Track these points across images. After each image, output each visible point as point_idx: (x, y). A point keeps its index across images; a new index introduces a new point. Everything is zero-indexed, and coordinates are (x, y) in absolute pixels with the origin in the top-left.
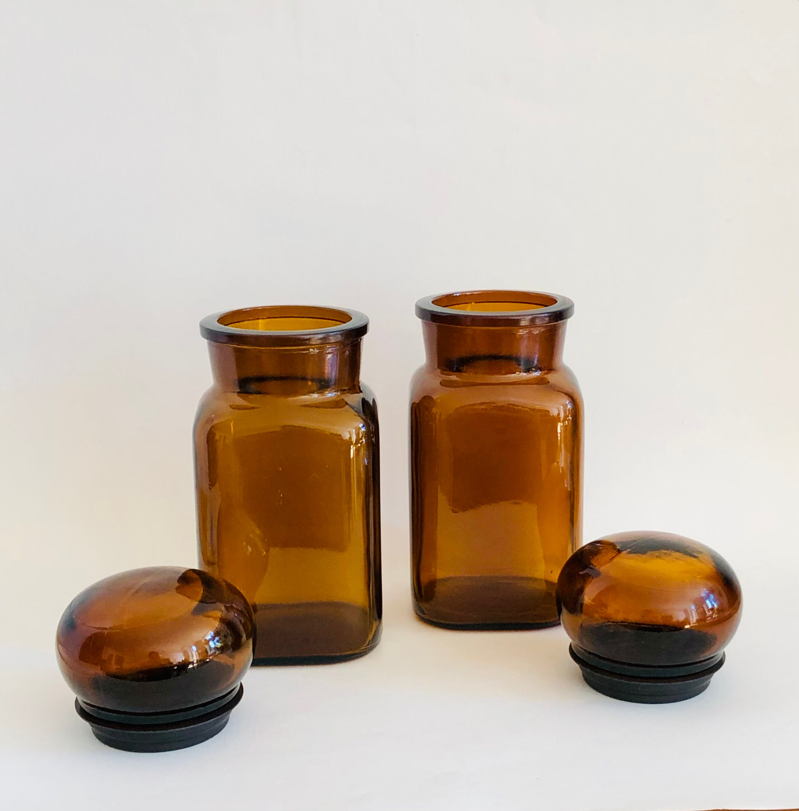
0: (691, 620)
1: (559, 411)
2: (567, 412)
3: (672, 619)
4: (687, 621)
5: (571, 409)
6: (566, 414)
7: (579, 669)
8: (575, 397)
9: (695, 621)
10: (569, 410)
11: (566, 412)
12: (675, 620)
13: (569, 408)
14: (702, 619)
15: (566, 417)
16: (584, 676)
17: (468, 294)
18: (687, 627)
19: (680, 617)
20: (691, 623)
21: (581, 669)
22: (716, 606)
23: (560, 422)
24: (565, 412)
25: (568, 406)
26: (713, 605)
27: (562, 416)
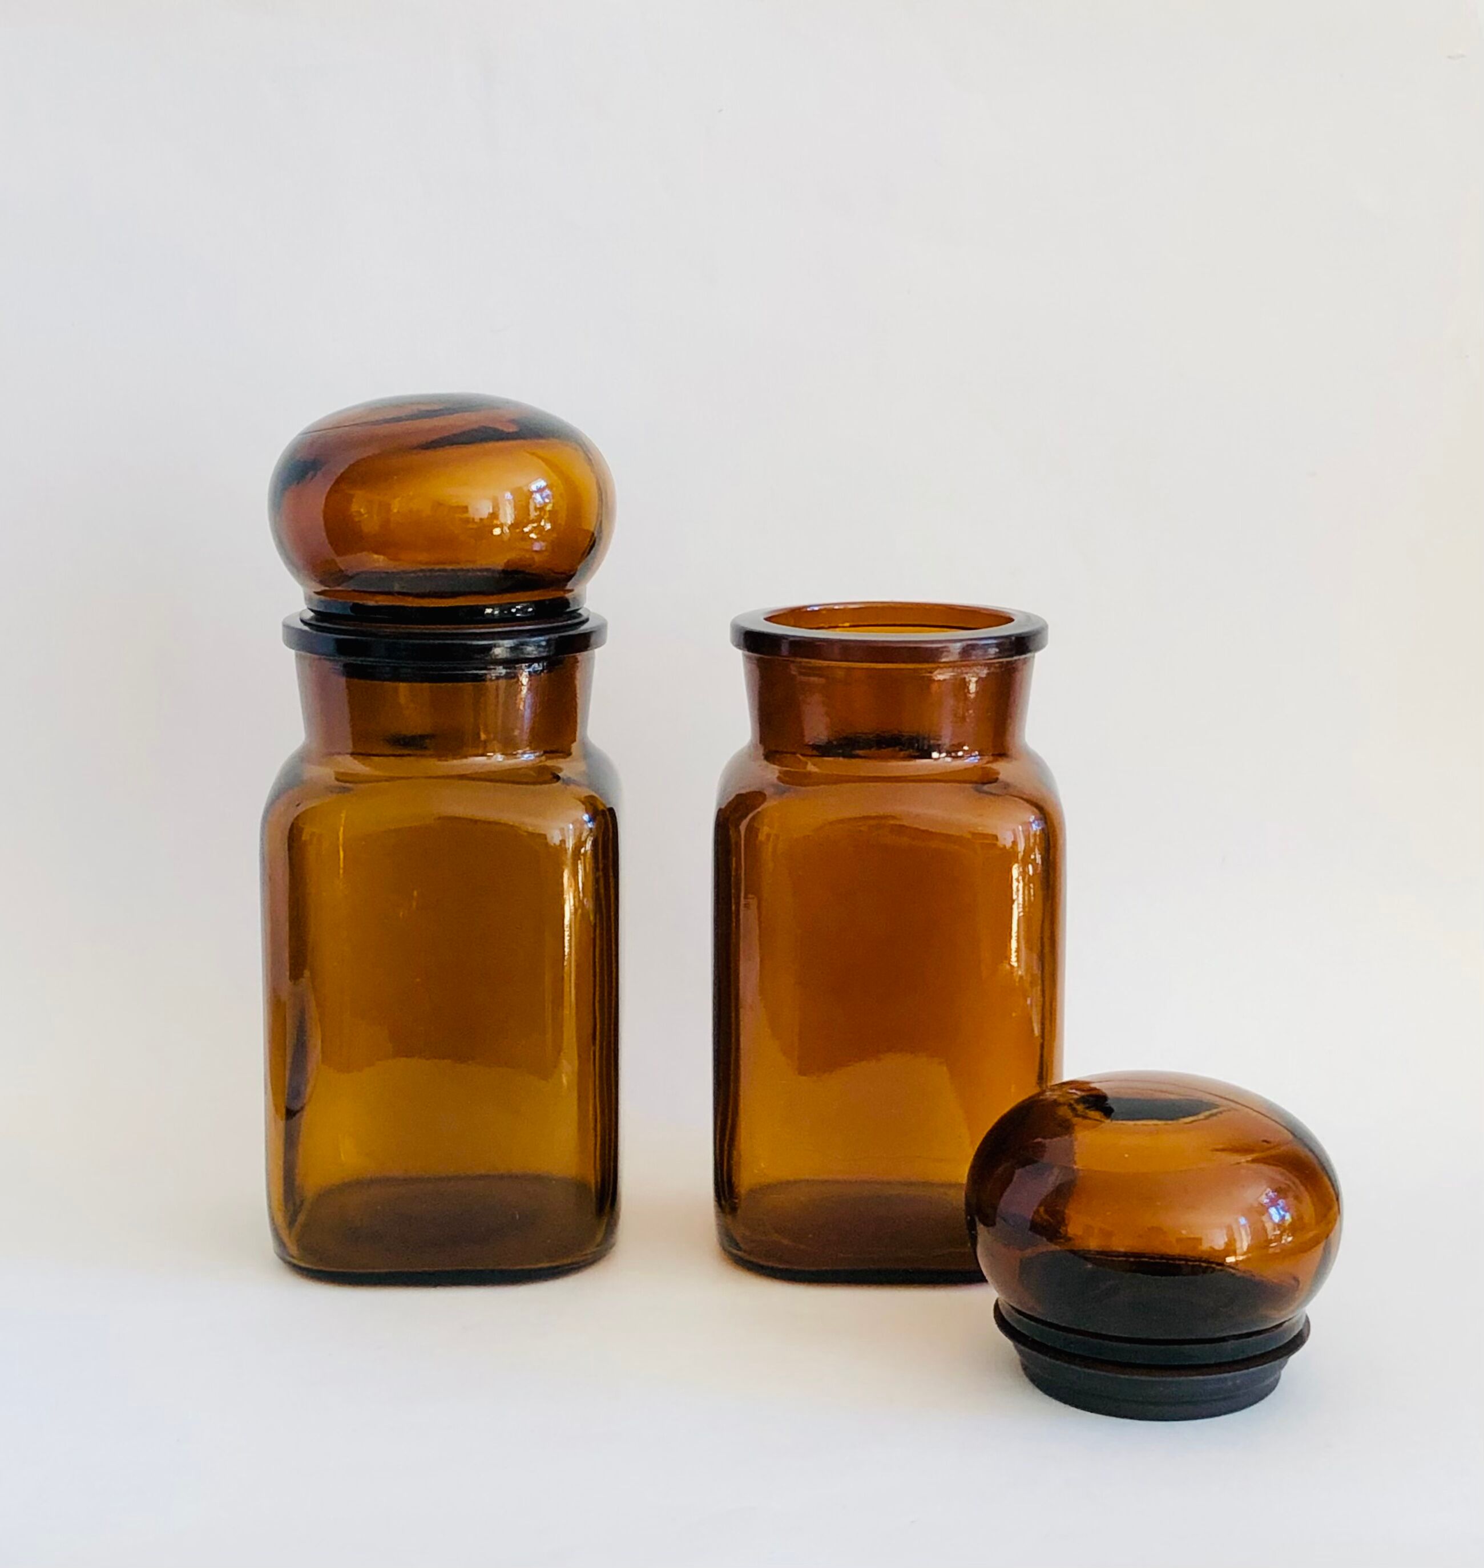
0: (1238, 1245)
1: (1015, 837)
2: (1032, 840)
3: (1201, 1244)
4: (1230, 1250)
5: (1038, 833)
6: (1029, 843)
7: (1015, 1352)
8: (1049, 809)
9: (1245, 1248)
10: (1035, 835)
11: (1029, 839)
12: (1205, 1246)
13: (1036, 831)
14: (1261, 1243)
15: (1028, 851)
16: (1023, 1364)
17: (837, 607)
18: (1230, 1260)
19: (1217, 1241)
20: (1238, 1251)
21: (1020, 1352)
22: (1288, 1217)
23: (1017, 862)
24: (1027, 839)
25: (1034, 826)
26: (1283, 1218)
27: (1021, 847)
